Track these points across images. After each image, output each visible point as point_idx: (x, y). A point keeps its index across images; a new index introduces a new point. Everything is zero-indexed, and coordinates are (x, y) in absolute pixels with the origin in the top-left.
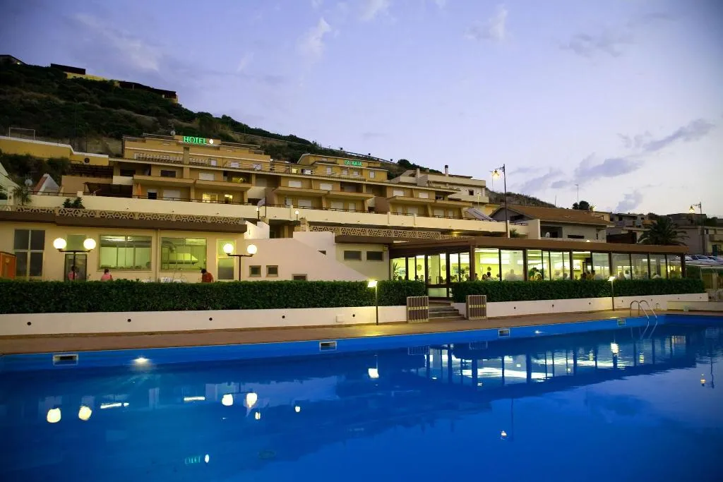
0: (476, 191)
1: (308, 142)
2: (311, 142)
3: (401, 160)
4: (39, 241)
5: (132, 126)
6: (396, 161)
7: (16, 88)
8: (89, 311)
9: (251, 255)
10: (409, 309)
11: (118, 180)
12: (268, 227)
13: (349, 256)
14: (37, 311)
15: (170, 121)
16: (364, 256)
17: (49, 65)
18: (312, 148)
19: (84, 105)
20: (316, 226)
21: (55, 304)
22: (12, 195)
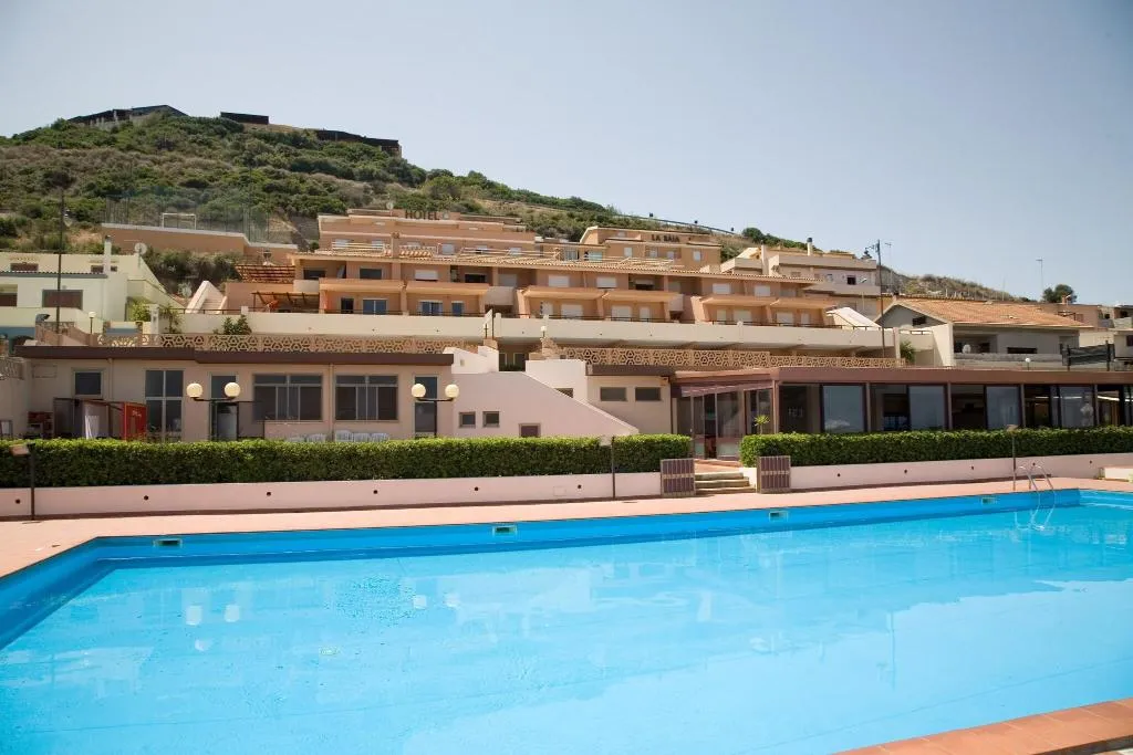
0: (860, 277)
1: (600, 208)
2: (605, 206)
3: (748, 230)
4: (176, 383)
5: (332, 199)
6: (739, 231)
7: (174, 153)
8: (220, 481)
9: (451, 400)
10: (665, 477)
11: (299, 287)
12: (496, 354)
13: (607, 395)
14: (156, 482)
15: (389, 185)
16: (631, 394)
17: (219, 115)
18: (603, 217)
19: (266, 171)
20: (568, 348)
21: (177, 473)
22: (157, 315)
